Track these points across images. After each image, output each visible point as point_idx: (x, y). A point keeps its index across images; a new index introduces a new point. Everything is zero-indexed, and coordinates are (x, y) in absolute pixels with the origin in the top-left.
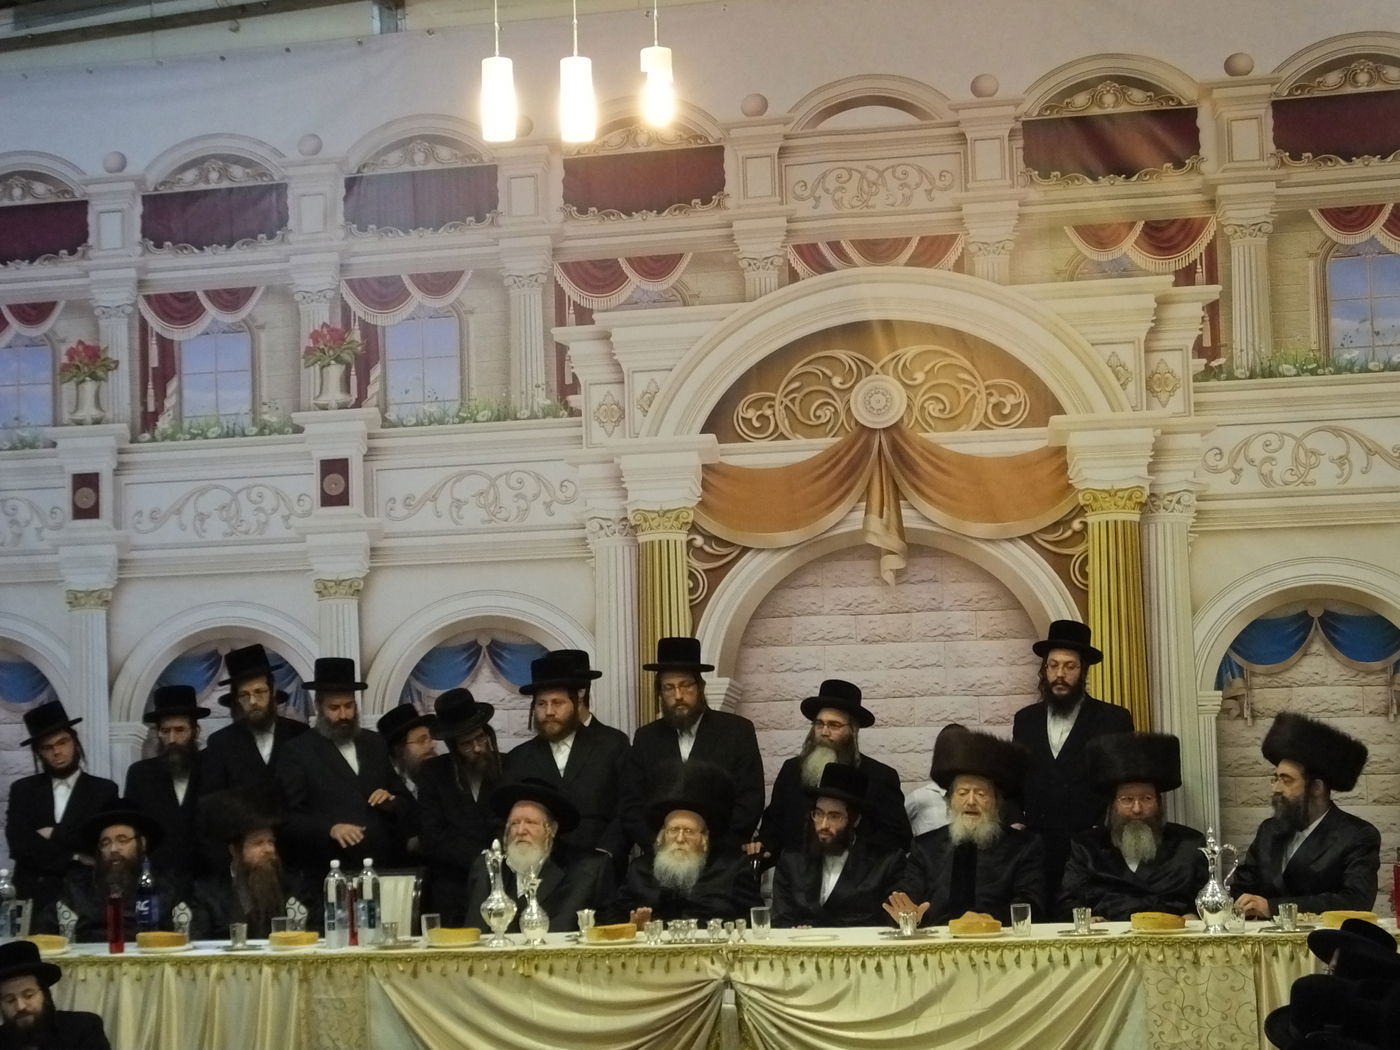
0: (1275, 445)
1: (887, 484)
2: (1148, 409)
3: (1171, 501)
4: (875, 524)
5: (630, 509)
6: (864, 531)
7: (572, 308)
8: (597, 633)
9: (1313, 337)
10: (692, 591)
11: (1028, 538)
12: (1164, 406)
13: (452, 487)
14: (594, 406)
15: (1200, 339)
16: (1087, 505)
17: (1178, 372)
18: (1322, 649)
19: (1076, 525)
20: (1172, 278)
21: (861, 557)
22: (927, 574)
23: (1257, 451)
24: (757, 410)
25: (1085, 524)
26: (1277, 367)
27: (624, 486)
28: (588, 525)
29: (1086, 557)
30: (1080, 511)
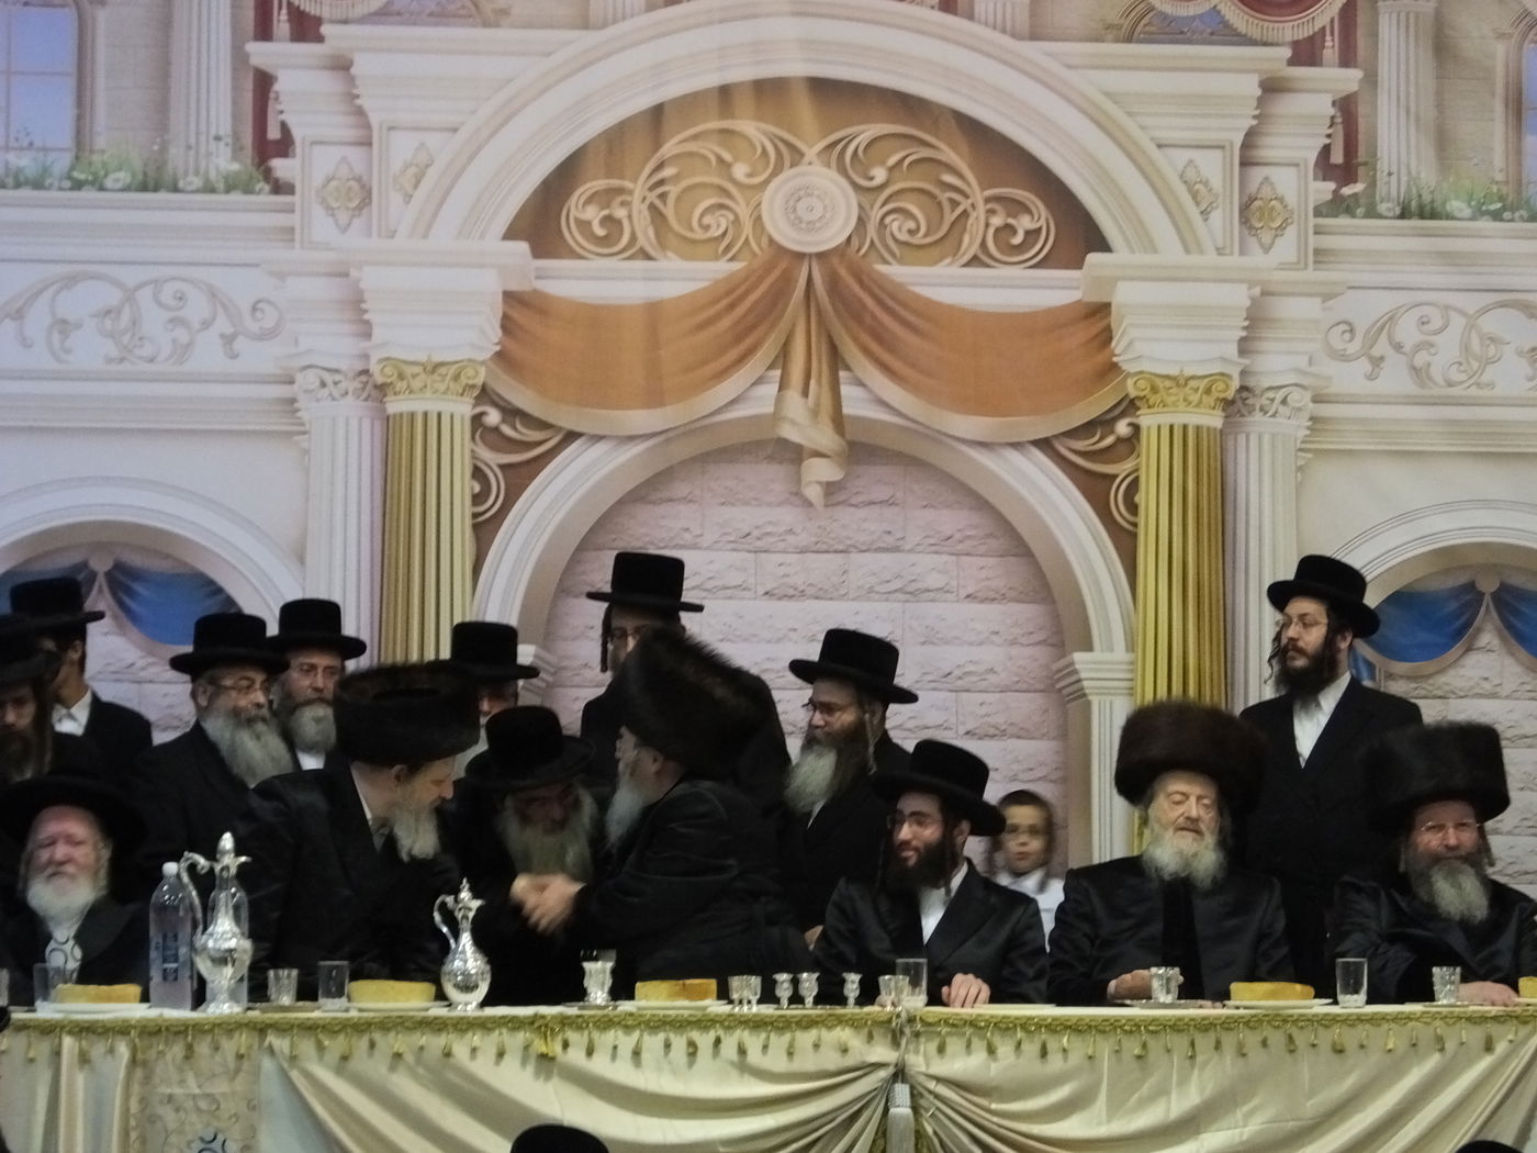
0: (1437, 323)
1: (819, 342)
2: (1242, 252)
3: (1273, 400)
4: (795, 405)
5: (375, 357)
6: (776, 417)
7: (284, 11)
8: (309, 561)
9: (1498, 160)
10: (477, 499)
11: (1044, 444)
12: (1267, 249)
13: (53, 300)
14: (318, 180)
15: (1326, 150)
16: (1137, 398)
17: (1292, 200)
18: (1496, 642)
19: (1122, 428)
20: (1287, 52)
21: (771, 458)
22: (881, 493)
23: (1407, 331)
24: (603, 209)
25: (1136, 428)
26: (1444, 203)
27: (366, 317)
28: (299, 377)
29: (1136, 480)
30: (1130, 406)
